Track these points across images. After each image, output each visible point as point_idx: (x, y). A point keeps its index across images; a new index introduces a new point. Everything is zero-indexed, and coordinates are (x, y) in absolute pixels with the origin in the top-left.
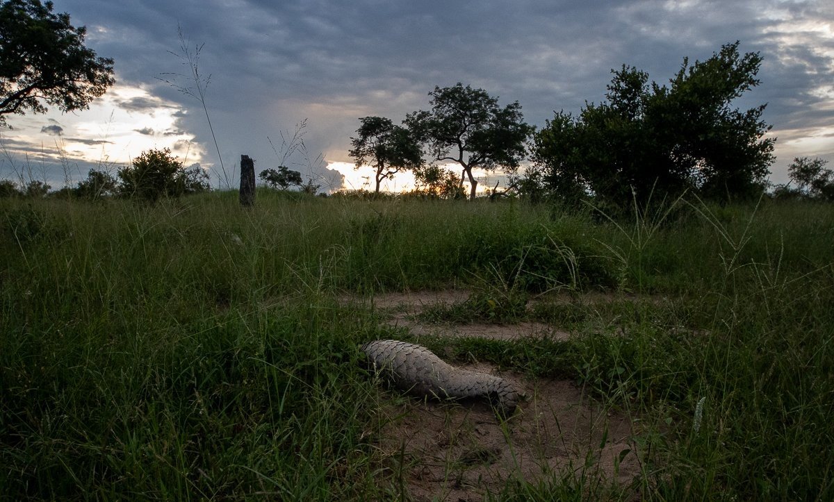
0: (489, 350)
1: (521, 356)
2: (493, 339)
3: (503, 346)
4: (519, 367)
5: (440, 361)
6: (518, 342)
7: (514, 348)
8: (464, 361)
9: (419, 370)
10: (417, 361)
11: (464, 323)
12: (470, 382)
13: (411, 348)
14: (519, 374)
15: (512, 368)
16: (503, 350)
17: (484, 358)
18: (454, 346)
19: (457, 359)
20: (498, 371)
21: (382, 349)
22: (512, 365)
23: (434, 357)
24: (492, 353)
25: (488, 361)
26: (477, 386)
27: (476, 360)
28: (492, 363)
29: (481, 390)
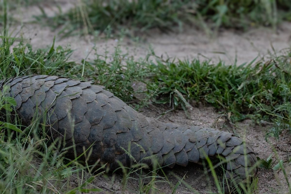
0: (211, 86)
1: (269, 94)
2: (220, 64)
3: (237, 77)
4: (263, 113)
5: (128, 109)
6: (266, 67)
7: (258, 81)
8: (167, 107)
9: (94, 124)
10: (90, 110)
11: (164, 30)
12: (179, 141)
13: (79, 89)
14: (263, 125)
15: (252, 116)
16: (236, 84)
17: (202, 100)
18: (147, 81)
19: (154, 103)
20: (227, 122)
21: (28, 91)
22: (252, 112)
23: (117, 102)
24: (218, 90)
25: (209, 104)
26: (189, 148)
27: (188, 105)
28: (217, 108)
29: (196, 153)
